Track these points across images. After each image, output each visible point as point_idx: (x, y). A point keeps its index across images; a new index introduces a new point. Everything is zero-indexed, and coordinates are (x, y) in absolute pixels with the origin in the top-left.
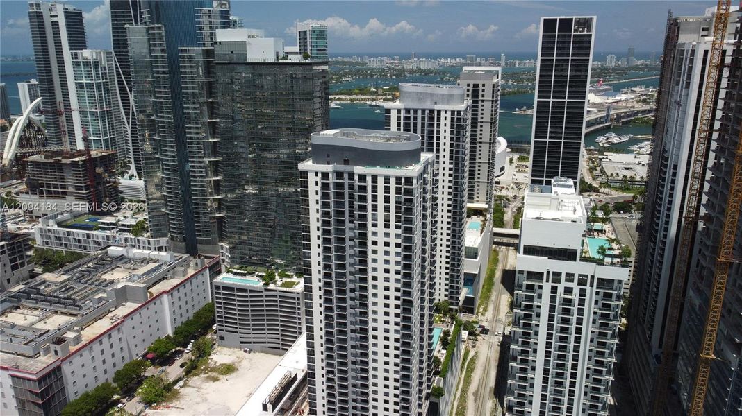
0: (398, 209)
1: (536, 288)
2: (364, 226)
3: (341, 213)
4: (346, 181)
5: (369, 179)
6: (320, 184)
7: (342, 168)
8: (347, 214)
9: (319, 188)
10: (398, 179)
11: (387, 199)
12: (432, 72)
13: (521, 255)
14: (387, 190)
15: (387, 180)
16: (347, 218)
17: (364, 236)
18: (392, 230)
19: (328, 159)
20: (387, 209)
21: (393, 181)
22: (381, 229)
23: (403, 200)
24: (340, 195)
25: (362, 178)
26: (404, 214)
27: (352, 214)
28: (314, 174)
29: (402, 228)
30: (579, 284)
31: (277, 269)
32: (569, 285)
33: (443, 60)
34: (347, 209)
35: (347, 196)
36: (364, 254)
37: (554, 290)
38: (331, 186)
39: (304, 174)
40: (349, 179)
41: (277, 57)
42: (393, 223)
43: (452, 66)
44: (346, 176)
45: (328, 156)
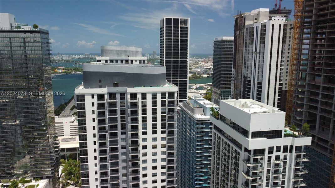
0: (163, 119)
1: (259, 160)
2: (135, 135)
3: (114, 127)
4: (118, 100)
5: (139, 96)
6: (96, 105)
7: (114, 90)
8: (119, 127)
9: (95, 108)
10: (163, 95)
11: (154, 111)
12: (70, 61)
13: (250, 139)
14: (154, 104)
15: (154, 96)
16: (119, 131)
17: (136, 143)
18: (159, 135)
19: (100, 84)
20: (154, 119)
21: (159, 97)
22: (150, 136)
23: (167, 111)
24: (113, 112)
25: (134, 96)
26: (168, 121)
27: (123, 127)
28: (91, 97)
29: (167, 132)
30: (284, 152)
31: (17, 178)
32: (278, 154)
33: (73, 56)
34: (119, 124)
35: (119, 112)
36: (136, 158)
37: (270, 158)
38: (106, 105)
39: (81, 97)
40: (121, 99)
41: (12, 27)
42: (159, 129)
43: (78, 58)
44: (118, 96)
45: (100, 81)
